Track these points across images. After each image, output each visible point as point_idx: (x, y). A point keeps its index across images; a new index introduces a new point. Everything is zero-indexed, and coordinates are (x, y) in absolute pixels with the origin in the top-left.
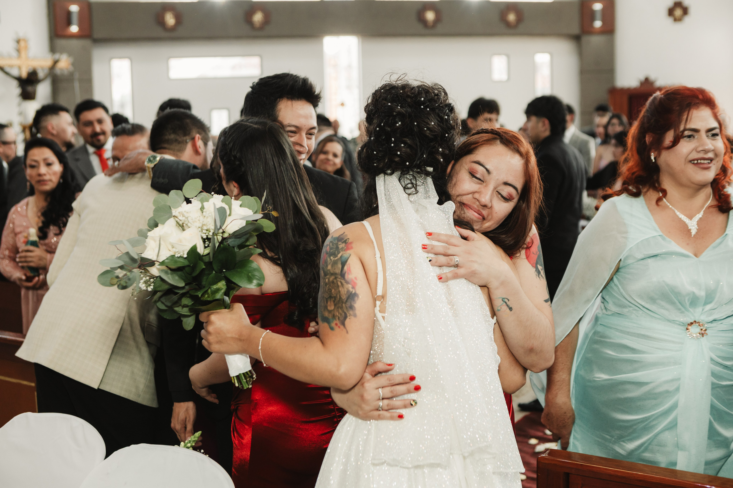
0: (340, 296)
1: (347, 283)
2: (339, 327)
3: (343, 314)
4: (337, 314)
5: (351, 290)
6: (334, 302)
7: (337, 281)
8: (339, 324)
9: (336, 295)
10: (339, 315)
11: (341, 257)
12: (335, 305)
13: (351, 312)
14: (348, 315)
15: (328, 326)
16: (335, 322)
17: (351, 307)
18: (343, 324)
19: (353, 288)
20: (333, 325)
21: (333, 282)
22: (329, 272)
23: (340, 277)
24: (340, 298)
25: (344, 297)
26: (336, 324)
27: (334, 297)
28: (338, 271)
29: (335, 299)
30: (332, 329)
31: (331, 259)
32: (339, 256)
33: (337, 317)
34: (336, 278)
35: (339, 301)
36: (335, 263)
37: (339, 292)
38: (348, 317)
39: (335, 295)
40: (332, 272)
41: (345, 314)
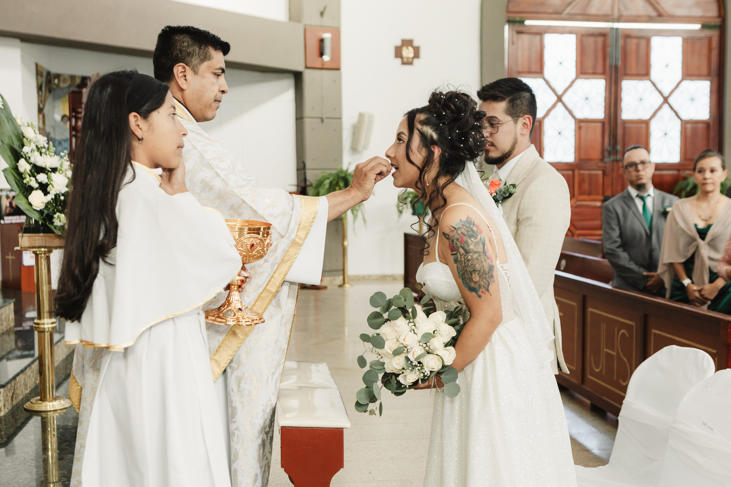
0: (484, 269)
1: (488, 259)
2: (485, 293)
3: (487, 283)
4: (483, 284)
5: (490, 263)
6: (479, 274)
7: (481, 258)
8: (484, 291)
9: (481, 269)
10: (484, 284)
11: (480, 239)
12: (480, 277)
13: (492, 280)
14: (490, 282)
15: (477, 295)
16: (481, 290)
17: (492, 276)
18: (488, 290)
19: (491, 262)
20: (480, 293)
21: (477, 259)
22: (471, 251)
23: (483, 255)
24: (484, 270)
25: (487, 270)
26: (482, 292)
27: (479, 270)
28: (480, 249)
29: (480, 272)
30: (480, 297)
31: (472, 241)
32: (479, 237)
33: (483, 286)
34: (480, 256)
35: (483, 273)
36: (477, 244)
37: (483, 266)
38: (491, 284)
39: (479, 269)
40: (475, 250)
41: (488, 282)
